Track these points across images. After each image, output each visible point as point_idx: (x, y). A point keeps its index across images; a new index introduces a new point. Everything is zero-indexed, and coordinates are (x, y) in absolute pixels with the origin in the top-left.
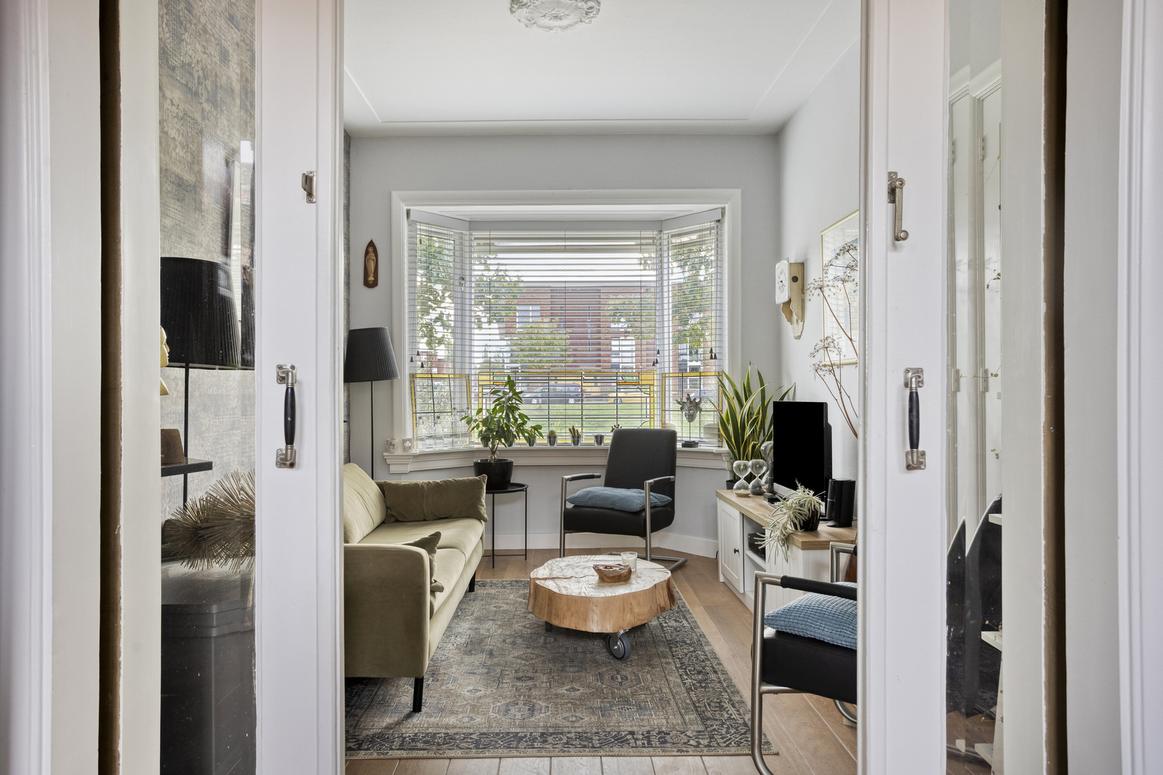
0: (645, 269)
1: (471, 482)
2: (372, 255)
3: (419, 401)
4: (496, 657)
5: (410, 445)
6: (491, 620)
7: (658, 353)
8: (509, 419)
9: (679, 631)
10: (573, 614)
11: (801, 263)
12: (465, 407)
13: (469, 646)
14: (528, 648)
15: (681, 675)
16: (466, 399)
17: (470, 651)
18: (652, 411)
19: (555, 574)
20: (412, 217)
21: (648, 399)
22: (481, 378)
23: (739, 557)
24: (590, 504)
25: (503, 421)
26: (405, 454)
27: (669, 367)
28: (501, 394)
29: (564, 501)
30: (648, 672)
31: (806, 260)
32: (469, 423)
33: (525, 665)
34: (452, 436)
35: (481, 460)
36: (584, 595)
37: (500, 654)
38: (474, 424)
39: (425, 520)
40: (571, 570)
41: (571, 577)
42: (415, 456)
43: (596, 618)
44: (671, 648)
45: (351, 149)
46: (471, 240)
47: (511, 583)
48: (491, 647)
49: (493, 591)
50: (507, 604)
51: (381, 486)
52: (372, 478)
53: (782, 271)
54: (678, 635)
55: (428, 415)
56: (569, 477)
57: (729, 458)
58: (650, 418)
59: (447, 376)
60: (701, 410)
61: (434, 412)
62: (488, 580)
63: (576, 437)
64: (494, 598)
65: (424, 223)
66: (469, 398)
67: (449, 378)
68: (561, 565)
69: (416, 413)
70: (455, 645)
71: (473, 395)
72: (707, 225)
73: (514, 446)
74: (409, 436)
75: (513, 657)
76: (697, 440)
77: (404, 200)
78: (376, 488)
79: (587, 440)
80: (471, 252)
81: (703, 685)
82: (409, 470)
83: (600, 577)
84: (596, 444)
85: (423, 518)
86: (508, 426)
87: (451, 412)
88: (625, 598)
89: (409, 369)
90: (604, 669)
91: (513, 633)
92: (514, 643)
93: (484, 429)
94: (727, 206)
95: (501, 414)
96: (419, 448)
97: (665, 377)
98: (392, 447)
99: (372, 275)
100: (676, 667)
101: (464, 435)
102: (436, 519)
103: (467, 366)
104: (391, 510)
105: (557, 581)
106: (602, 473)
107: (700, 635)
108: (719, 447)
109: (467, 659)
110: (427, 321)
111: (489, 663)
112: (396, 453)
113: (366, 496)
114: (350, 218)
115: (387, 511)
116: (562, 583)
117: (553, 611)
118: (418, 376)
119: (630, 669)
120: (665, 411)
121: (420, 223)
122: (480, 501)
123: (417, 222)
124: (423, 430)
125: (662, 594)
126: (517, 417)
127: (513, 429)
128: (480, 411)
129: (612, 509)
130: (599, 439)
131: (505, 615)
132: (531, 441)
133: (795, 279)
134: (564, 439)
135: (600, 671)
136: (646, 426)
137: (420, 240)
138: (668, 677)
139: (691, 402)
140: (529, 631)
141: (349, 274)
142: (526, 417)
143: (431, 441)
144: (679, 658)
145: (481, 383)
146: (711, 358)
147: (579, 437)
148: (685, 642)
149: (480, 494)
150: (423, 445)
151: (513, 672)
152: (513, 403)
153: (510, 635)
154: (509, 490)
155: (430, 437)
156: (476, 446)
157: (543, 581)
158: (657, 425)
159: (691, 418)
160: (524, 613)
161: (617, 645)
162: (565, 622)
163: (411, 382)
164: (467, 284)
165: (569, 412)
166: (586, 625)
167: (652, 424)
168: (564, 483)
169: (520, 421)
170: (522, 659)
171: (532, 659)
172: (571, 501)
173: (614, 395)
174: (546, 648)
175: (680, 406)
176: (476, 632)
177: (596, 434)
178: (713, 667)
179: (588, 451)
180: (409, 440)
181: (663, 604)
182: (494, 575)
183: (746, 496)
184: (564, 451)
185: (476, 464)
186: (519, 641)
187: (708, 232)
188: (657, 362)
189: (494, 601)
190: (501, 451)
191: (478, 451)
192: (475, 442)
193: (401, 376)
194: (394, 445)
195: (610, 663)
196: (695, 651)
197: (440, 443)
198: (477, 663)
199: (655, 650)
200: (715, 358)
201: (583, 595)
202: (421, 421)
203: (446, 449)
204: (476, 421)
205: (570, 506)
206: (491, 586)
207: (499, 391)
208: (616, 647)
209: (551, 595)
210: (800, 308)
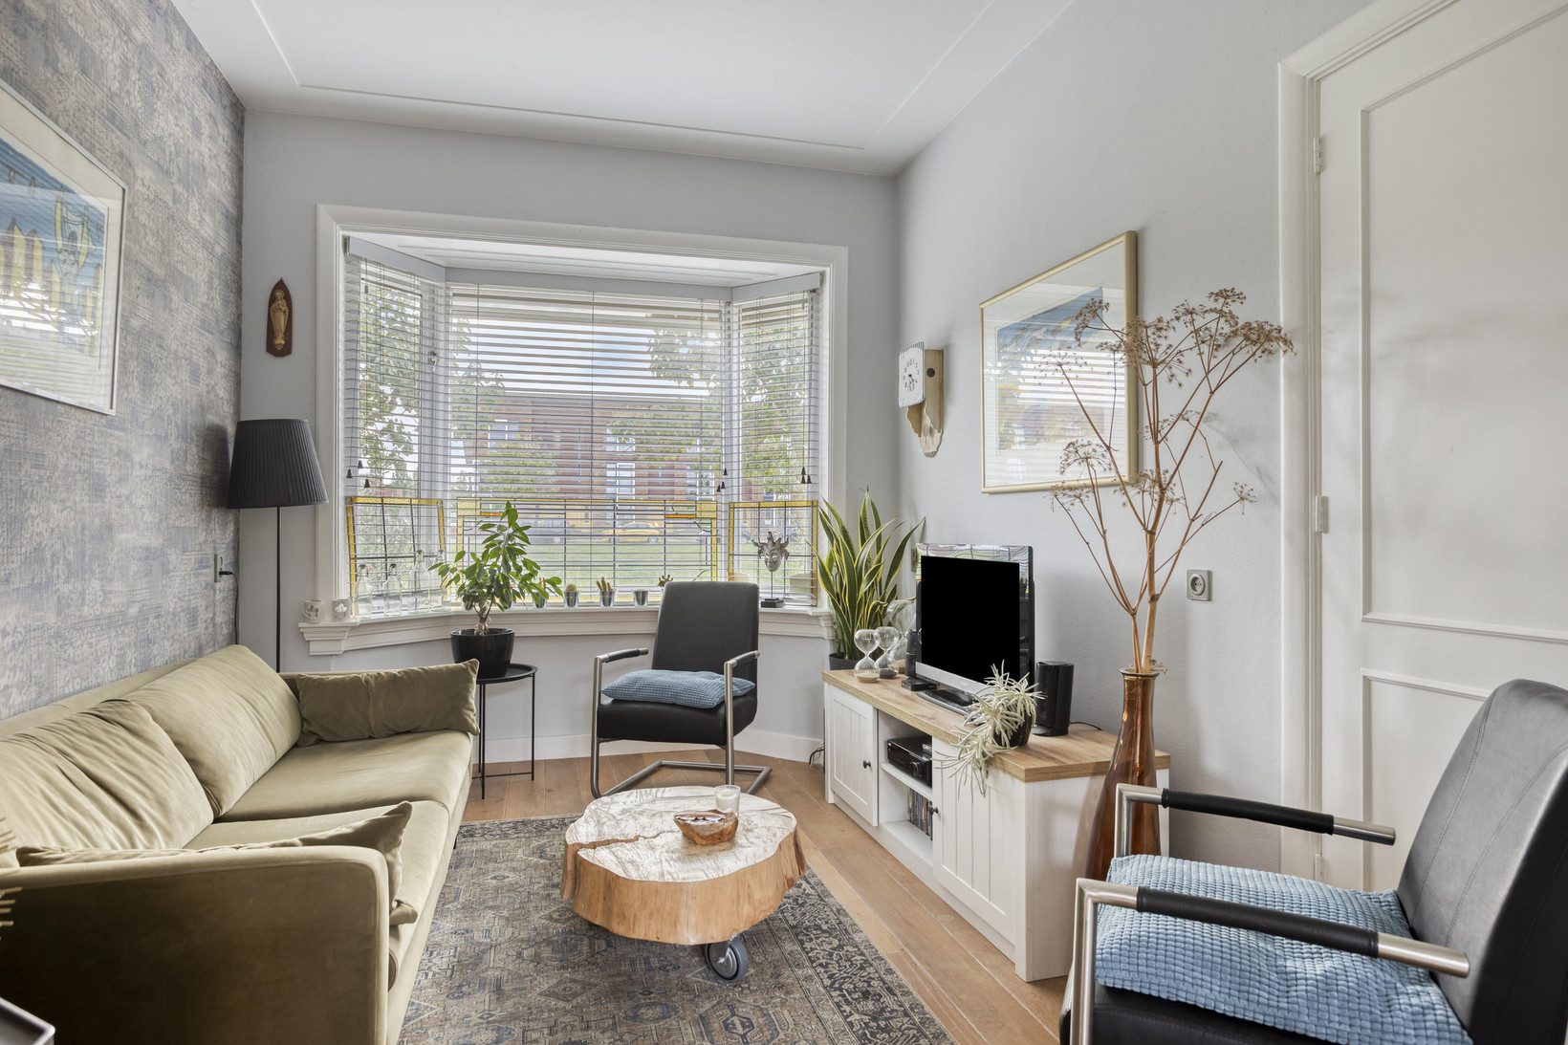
0: (658, 378)
1: (451, 672)
2: (282, 303)
3: (360, 540)
4: (509, 997)
5: (345, 609)
6: (491, 908)
7: (725, 474)
8: (508, 569)
9: (802, 905)
10: (651, 914)
11: (939, 351)
12: (436, 549)
13: (457, 975)
14: (563, 967)
15: (838, 1005)
16: (437, 537)
17: (460, 986)
18: (714, 555)
19: (609, 832)
20: (352, 250)
21: (709, 539)
22: (461, 505)
23: (870, 775)
24: (638, 697)
25: (500, 570)
26: (338, 624)
27: (739, 494)
28: (495, 529)
29: (598, 693)
30: (783, 1004)
31: (948, 346)
32: (443, 573)
33: (566, 1012)
34: (414, 593)
35: (463, 631)
36: (671, 880)
37: (516, 989)
38: (451, 576)
39: (371, 738)
40: (631, 821)
41: (637, 838)
42: (354, 628)
43: (693, 919)
44: (802, 943)
45: (245, 127)
46: (447, 296)
47: (515, 826)
48: (497, 973)
49: (487, 845)
50: (514, 870)
51: (292, 683)
52: (278, 671)
53: (912, 363)
54: (804, 914)
55: (375, 561)
56: (605, 656)
57: (830, 622)
58: (711, 565)
59: (407, 501)
60: (787, 555)
61: (386, 558)
62: (477, 823)
63: (607, 594)
64: (490, 860)
65: (370, 262)
66: (442, 535)
67: (411, 505)
68: (612, 812)
69: (356, 558)
70: (430, 974)
71: (448, 531)
72: (799, 296)
73: (514, 608)
74: (344, 594)
75: (541, 994)
76: (781, 597)
77: (341, 220)
78: (283, 687)
79: (623, 597)
80: (447, 314)
81: (882, 1024)
82: (343, 649)
83: (684, 835)
84: (636, 604)
85: (367, 734)
86: (505, 578)
87: (414, 557)
88: (739, 877)
89: (345, 490)
90: (708, 1005)
91: (533, 934)
92: (537, 959)
93: (467, 582)
94: (828, 270)
95: (495, 560)
96: (361, 613)
97: (734, 508)
98: (313, 614)
99: (281, 335)
100: (825, 987)
101: (434, 592)
102: (390, 736)
103: (440, 487)
104: (309, 723)
105: (615, 847)
106: (648, 645)
107: (838, 911)
108: (812, 606)
109: (457, 1009)
110: (371, 432)
111: (497, 1014)
112: (322, 624)
113: (261, 704)
114: (243, 241)
115: (303, 726)
116: (626, 852)
117: (615, 909)
118: (360, 500)
119: (750, 1000)
120: (733, 555)
121: (366, 260)
122: (466, 701)
123: (360, 258)
124: (367, 587)
125: (788, 857)
126: (521, 564)
127: (515, 584)
128: (460, 556)
129: (674, 705)
130: (641, 596)
131: (512, 895)
132: (540, 599)
133: (930, 373)
134: (589, 597)
135: (702, 1011)
136: (706, 578)
137: (366, 288)
138: (820, 1012)
139: (774, 544)
140: (560, 927)
141: (240, 331)
142: (534, 564)
143: (381, 602)
144: (821, 965)
145: (461, 513)
146: (803, 482)
147: (611, 593)
148: (818, 927)
149: (467, 690)
150: (369, 608)
151: (546, 1031)
152: (515, 544)
153: (528, 941)
154: (507, 676)
155: (380, 596)
156: (454, 609)
157: (591, 851)
158: (722, 578)
159: (773, 566)
160: (545, 887)
161: (724, 955)
162: (637, 929)
163: (347, 509)
164: (442, 362)
165: (595, 558)
166: (676, 933)
167: (714, 575)
168: (598, 665)
169: (525, 572)
170: (556, 995)
171: (575, 995)
172: (608, 693)
173: (611, 532)
174: (596, 964)
175: (756, 549)
176: (466, 940)
177: (636, 589)
178: (882, 980)
179: (625, 614)
180: (344, 602)
181: (790, 875)
182: (485, 812)
183: (874, 681)
184: (589, 615)
185: (455, 638)
186: (546, 952)
187: (800, 305)
188: (723, 487)
189: (491, 865)
190: (496, 615)
191: (457, 616)
192: (454, 603)
193: (331, 501)
194: (317, 610)
195: (713, 988)
196: (840, 947)
197: (396, 605)
198: (475, 1018)
199: (777, 950)
200: (809, 482)
201: (668, 878)
202: (364, 571)
203: (405, 614)
204: (454, 570)
205: (607, 701)
206: (483, 835)
207: (492, 526)
208: (722, 960)
209: (611, 882)
210: (937, 414)
